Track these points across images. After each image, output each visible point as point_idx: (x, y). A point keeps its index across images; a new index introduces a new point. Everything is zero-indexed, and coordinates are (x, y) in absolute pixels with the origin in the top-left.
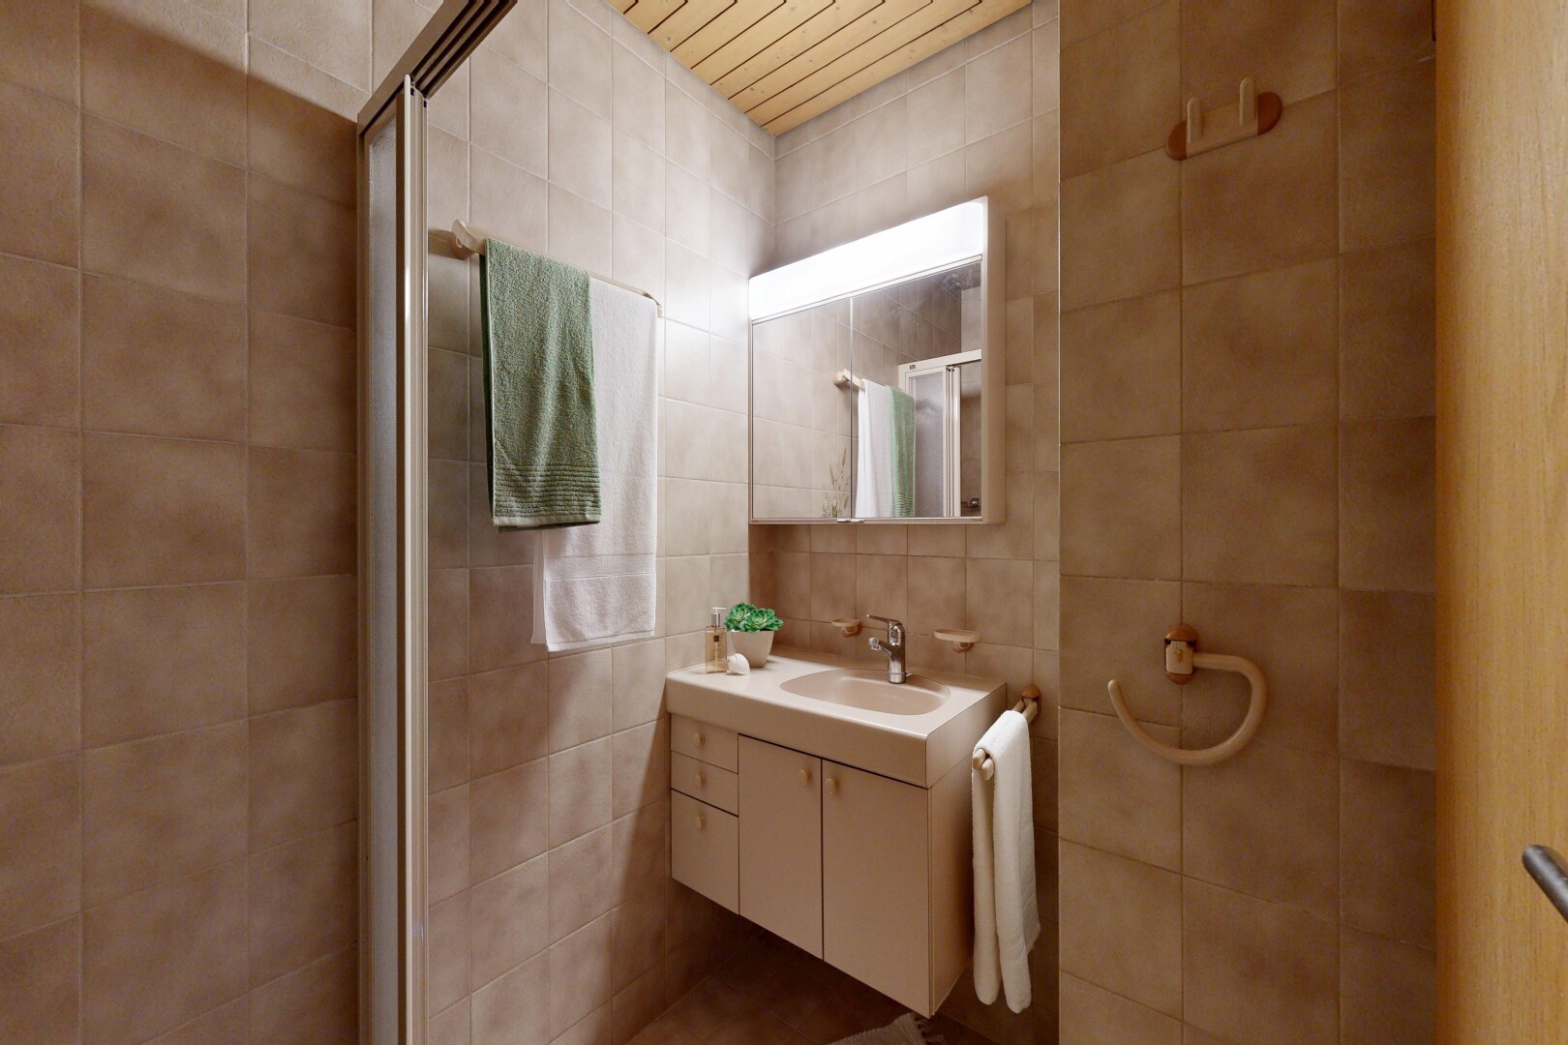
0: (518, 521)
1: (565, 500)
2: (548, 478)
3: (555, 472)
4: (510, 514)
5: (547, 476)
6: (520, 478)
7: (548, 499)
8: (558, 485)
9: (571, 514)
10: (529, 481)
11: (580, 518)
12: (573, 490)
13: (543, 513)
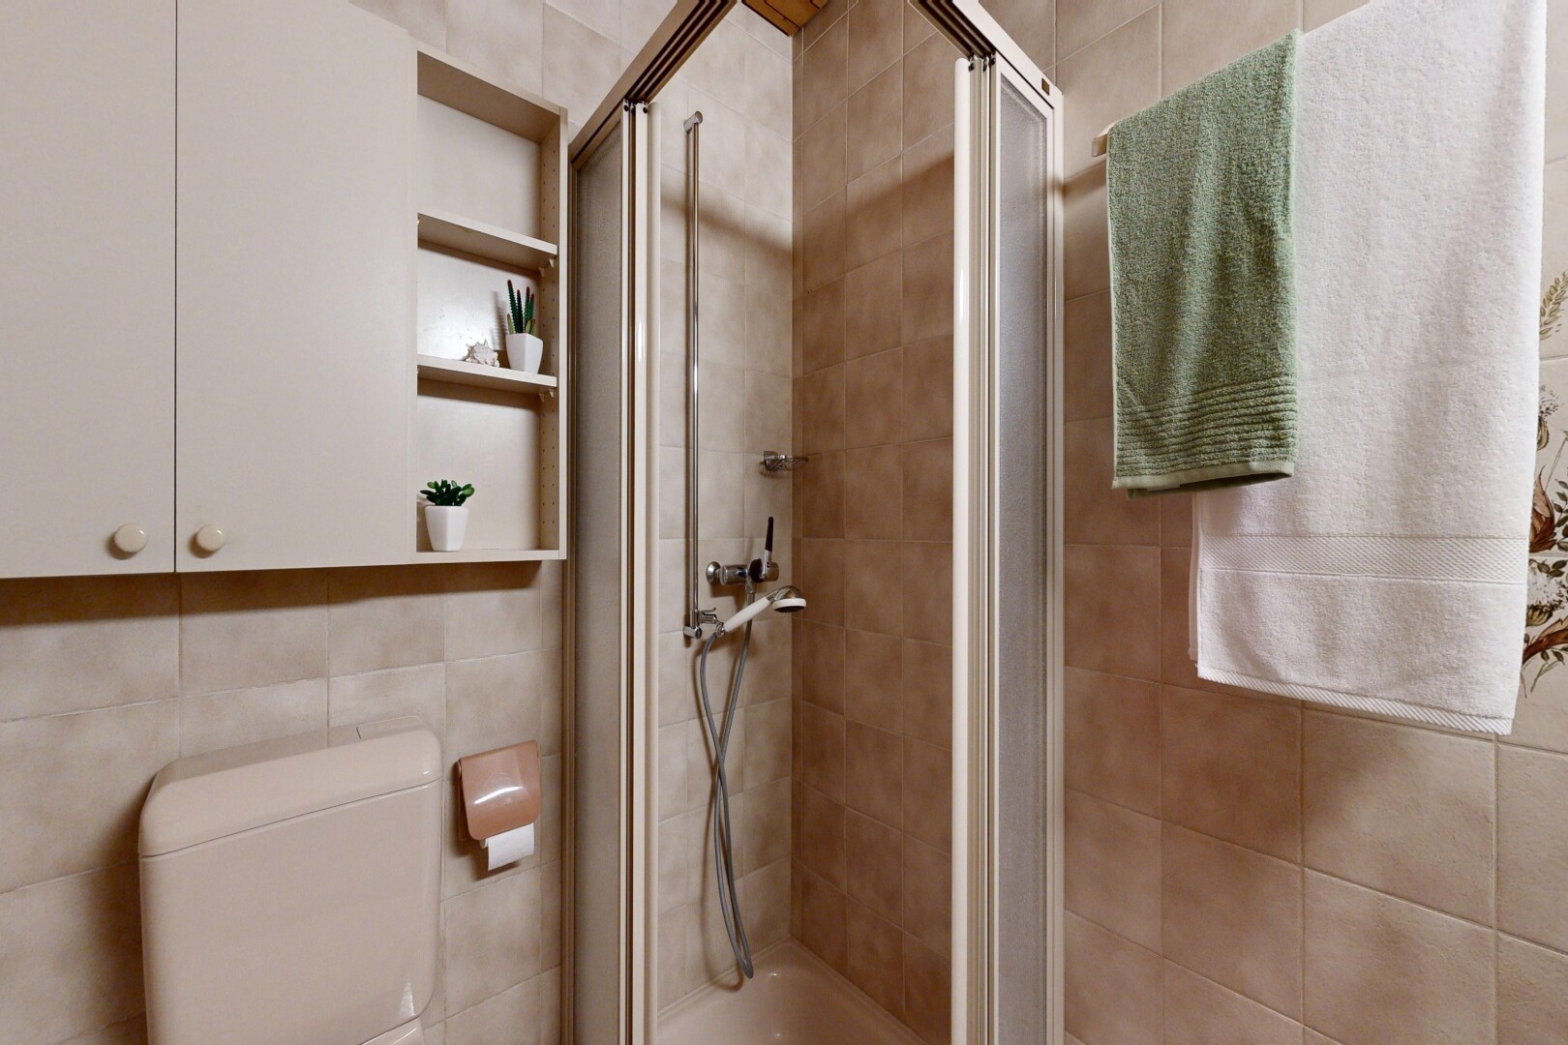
0: (1147, 480)
1: (1216, 443)
2: (1195, 413)
3: (1205, 402)
4: (1135, 471)
5: (1192, 410)
6: (1149, 421)
7: (1190, 445)
8: (1207, 421)
9: (1224, 463)
10: (1161, 424)
11: (1239, 470)
12: (1231, 425)
13: (1183, 466)
